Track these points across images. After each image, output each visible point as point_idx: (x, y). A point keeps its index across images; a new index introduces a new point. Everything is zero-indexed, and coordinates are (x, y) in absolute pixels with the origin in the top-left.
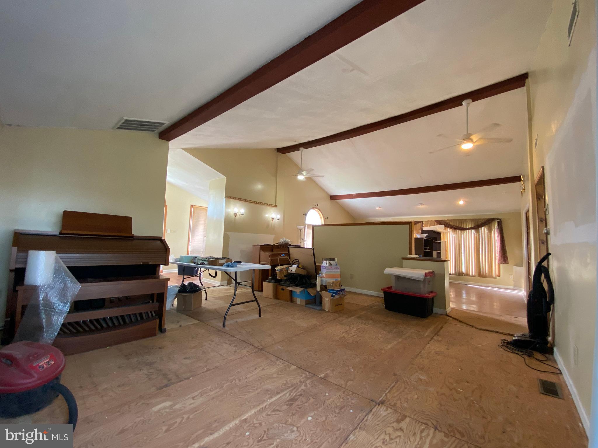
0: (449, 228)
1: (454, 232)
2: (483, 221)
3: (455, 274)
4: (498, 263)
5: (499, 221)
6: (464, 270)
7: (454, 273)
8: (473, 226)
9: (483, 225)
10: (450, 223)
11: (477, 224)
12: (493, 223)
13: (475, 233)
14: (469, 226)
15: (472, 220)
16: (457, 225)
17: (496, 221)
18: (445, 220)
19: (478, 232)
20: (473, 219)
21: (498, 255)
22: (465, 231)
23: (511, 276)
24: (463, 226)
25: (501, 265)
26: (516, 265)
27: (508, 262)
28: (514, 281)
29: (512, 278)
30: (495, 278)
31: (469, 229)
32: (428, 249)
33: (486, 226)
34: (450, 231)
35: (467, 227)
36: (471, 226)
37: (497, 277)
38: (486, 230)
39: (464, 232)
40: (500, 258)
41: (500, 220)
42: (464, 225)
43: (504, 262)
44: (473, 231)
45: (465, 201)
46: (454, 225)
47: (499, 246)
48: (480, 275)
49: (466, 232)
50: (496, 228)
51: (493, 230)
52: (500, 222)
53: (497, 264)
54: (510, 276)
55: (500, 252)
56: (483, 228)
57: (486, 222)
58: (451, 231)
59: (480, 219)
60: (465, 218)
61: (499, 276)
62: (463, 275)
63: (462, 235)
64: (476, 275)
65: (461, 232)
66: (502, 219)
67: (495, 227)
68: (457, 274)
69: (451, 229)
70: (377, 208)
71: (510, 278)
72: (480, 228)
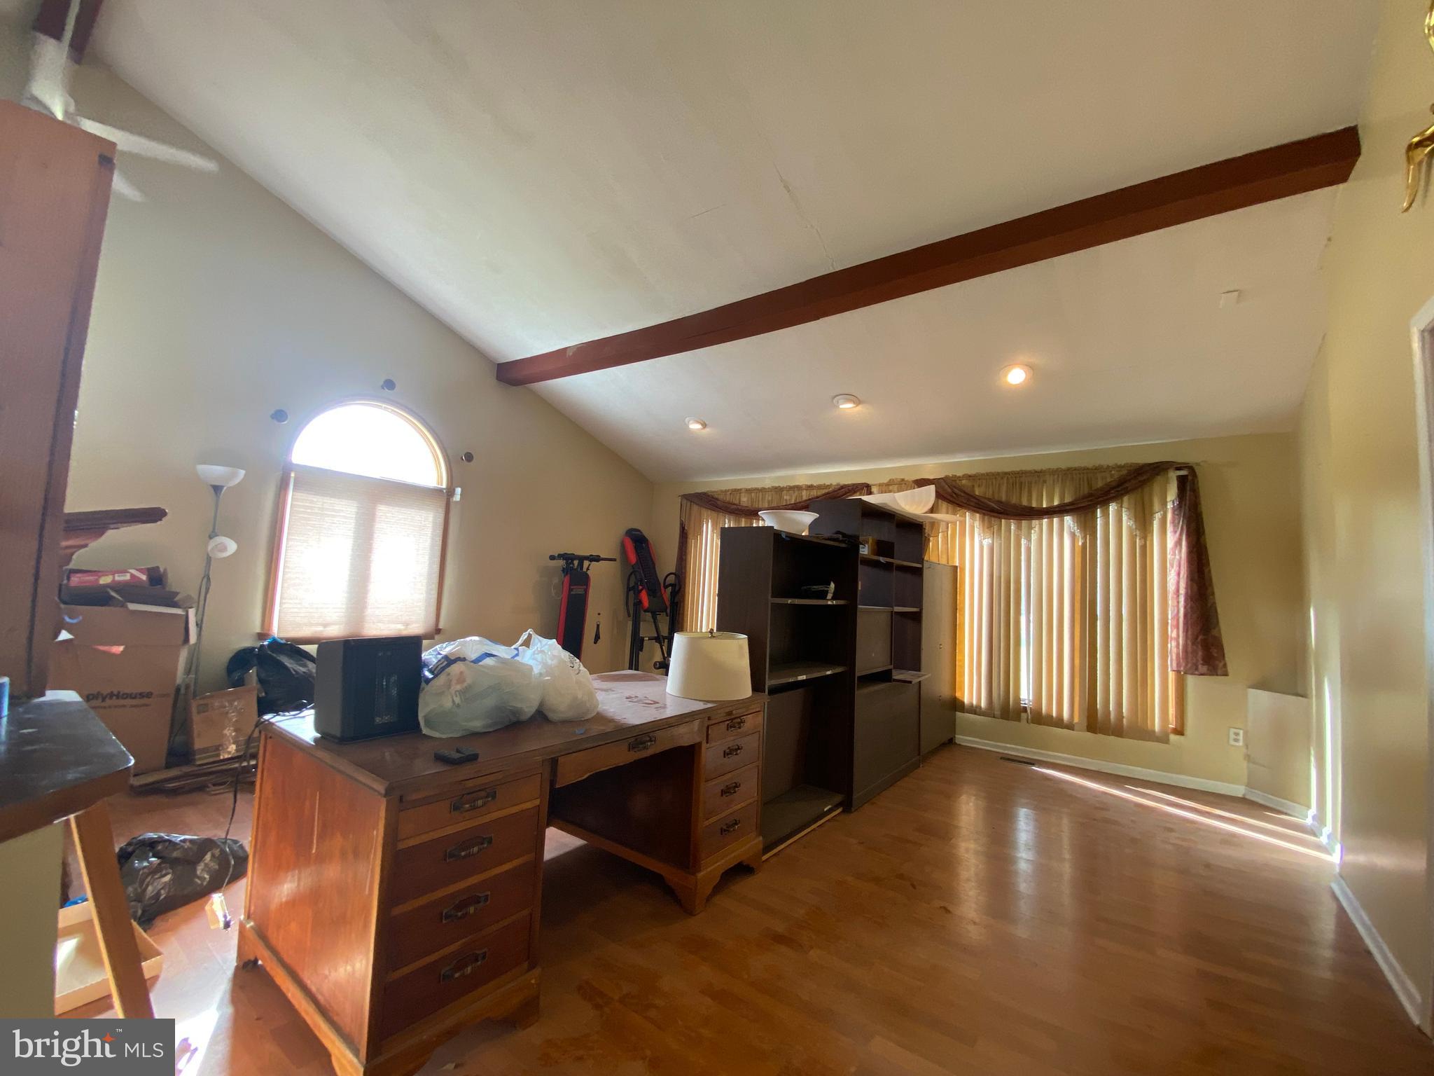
0: (969, 509)
1: (990, 527)
2: (1112, 476)
3: (989, 713)
4: (1178, 672)
5: (1183, 473)
6: (1026, 695)
7: (983, 704)
8: (1068, 500)
9: (1113, 493)
10: (974, 491)
11: (1086, 490)
12: (1156, 488)
13: (1078, 533)
14: (1051, 499)
15: (1066, 475)
16: (1004, 499)
17: (1173, 475)
18: (955, 478)
19: (1088, 527)
20: (1069, 469)
21: (1174, 635)
22: (1035, 523)
23: (1237, 734)
24: (1025, 503)
25: (1191, 680)
26: (1263, 685)
27: (1225, 665)
28: (1248, 757)
29: (1241, 743)
30: (1163, 739)
31: (1050, 512)
32: (830, 596)
33: (1126, 499)
34: (972, 522)
35: (1044, 506)
36: (1062, 497)
37: (1173, 737)
38: (1125, 518)
39: (1030, 528)
40: (1185, 646)
41: (1191, 468)
42: (1030, 500)
43: (1203, 669)
44: (1068, 520)
45: (1030, 367)
46: (989, 499)
47: (1182, 591)
48: (1095, 722)
49: (1037, 529)
50: (1170, 506)
51: (1158, 516)
52: (1190, 478)
53: (1172, 676)
54: (1232, 736)
55: (1185, 615)
56: (1113, 508)
57: (1125, 482)
58: (977, 524)
59: (1097, 469)
60: (1038, 467)
61: (1179, 731)
62: (1024, 715)
63: (1023, 542)
64: (1076, 720)
65: (1019, 528)
66: (1198, 464)
67: (1164, 504)
68: (997, 713)
69: (978, 515)
71: (1232, 743)
72: (1098, 510)
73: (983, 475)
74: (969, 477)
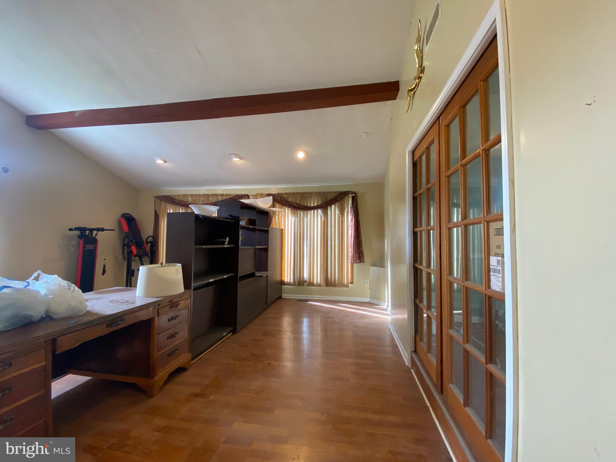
0: (286, 207)
1: (294, 213)
2: (333, 195)
3: (293, 284)
4: (351, 263)
5: (353, 195)
6: (306, 276)
7: (292, 281)
8: (319, 204)
9: (333, 202)
10: (288, 199)
11: (325, 200)
12: (346, 200)
13: (322, 216)
14: (314, 203)
15: (320, 194)
16: (299, 203)
17: (351, 196)
18: (282, 194)
19: (325, 214)
20: (320, 192)
21: (350, 250)
22: (309, 212)
23: (367, 282)
24: (306, 205)
25: (355, 265)
26: (374, 265)
27: (364, 260)
28: (370, 289)
29: (368, 285)
30: (347, 286)
31: (314, 208)
32: (226, 243)
33: (337, 203)
34: (288, 211)
35: (312, 206)
36: (318, 203)
37: (350, 285)
38: (337, 210)
39: (307, 214)
40: (353, 254)
41: (355, 193)
42: (307, 204)
43: (358, 261)
44: (319, 210)
46: (294, 203)
47: (353, 235)
48: (328, 283)
49: (310, 214)
50: (350, 206)
51: (346, 210)
52: (355, 197)
53: (350, 264)
54: (366, 282)
55: (353, 243)
56: (333, 206)
57: (336, 198)
58: (290, 212)
59: (328, 193)
60: (310, 191)
61: (352, 283)
62: (305, 283)
63: (305, 219)
64: (322, 283)
65: (304, 214)
66: (357, 192)
67: (348, 205)
68: (297, 284)
69: (290, 209)
70: (160, 162)
71: (366, 284)
72: (329, 208)
73: (292, 193)
74: (287, 194)
